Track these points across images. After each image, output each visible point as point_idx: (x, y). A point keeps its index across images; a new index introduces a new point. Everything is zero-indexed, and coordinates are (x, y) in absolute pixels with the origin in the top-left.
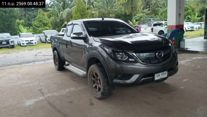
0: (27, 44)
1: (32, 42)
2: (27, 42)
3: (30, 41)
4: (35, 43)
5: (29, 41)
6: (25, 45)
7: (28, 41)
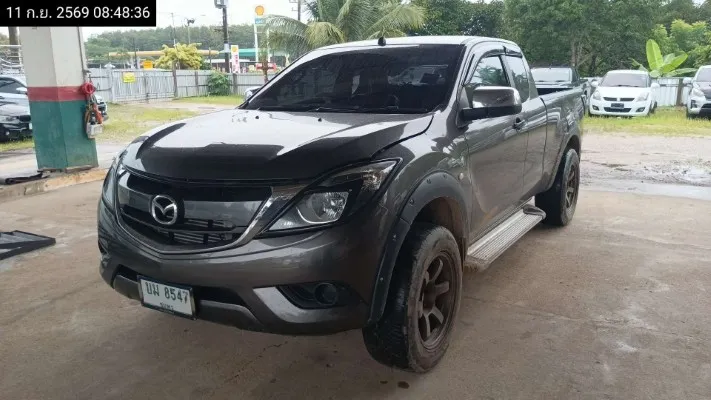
0: (607, 109)
1: (627, 105)
2: (609, 104)
3: (622, 100)
4: (639, 110)
5: (618, 99)
6: (602, 112)
7: (615, 99)
